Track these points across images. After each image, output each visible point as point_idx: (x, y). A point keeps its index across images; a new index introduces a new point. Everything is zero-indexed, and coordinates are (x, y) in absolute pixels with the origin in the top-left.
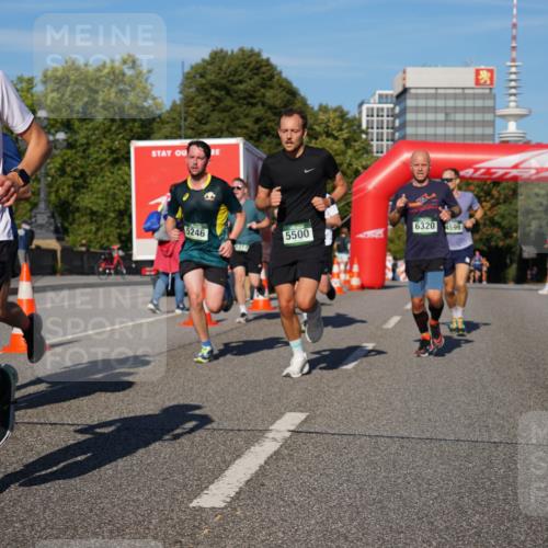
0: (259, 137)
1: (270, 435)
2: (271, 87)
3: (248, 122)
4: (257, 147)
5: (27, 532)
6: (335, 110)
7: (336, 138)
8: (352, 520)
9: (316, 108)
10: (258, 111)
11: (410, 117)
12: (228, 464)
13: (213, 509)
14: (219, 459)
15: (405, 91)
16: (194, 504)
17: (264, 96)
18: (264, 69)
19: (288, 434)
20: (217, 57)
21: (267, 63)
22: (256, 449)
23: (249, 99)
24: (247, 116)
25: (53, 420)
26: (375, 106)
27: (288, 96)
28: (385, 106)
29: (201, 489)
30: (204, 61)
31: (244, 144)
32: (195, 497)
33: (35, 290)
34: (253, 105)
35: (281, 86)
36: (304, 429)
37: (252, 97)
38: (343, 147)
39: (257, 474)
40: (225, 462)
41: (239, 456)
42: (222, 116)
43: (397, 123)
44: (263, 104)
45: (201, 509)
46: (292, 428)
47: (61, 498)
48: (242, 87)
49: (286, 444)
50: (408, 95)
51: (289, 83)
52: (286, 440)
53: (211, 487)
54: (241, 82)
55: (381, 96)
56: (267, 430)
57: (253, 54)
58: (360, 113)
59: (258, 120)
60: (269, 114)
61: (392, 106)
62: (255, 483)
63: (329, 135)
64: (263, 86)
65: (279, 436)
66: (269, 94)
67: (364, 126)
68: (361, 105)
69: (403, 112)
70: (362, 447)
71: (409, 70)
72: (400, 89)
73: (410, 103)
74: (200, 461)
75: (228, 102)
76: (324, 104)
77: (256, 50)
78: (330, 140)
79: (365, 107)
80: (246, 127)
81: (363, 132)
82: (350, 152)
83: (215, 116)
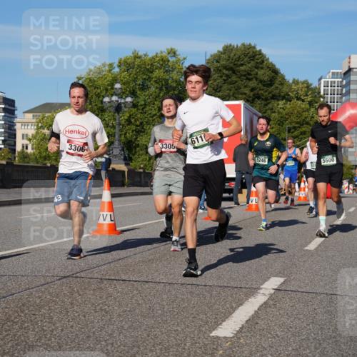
0: (253, 100)
1: (261, 291)
2: (262, 68)
3: (247, 91)
4: (252, 106)
5: (109, 347)
6: (303, 83)
7: (303, 101)
8: (316, 348)
9: (291, 81)
10: (253, 84)
11: (352, 87)
12: (234, 310)
13: (225, 338)
14: (228, 306)
15: (350, 70)
16: (213, 334)
17: (257, 74)
18: (257, 57)
19: (273, 291)
20: (228, 49)
21: (260, 53)
22: (252, 300)
23: (248, 76)
24: (245, 87)
25: (124, 278)
26: (330, 80)
27: (273, 74)
28: (336, 80)
29: (217, 324)
30: (219, 52)
31: (244, 104)
32: (214, 330)
33: (113, 196)
34: (250, 80)
35: (268, 67)
36: (283, 288)
37: (249, 74)
38: (308, 106)
39: (253, 317)
40: (232, 308)
41: (241, 305)
42: (229, 87)
43: (344, 91)
44: (256, 79)
45: (218, 337)
46: (276, 287)
47: (130, 327)
48: (242, 68)
49: (271, 297)
50: (351, 73)
51: (273, 65)
52: (271, 295)
53: (224, 323)
54: (242, 65)
55: (333, 73)
56: (260, 288)
57: (251, 47)
58: (320, 84)
59: (252, 90)
60: (260, 85)
61: (341, 80)
62: (252, 322)
63: (298, 99)
64: (257, 68)
65: (267, 292)
66: (260, 72)
67: (322, 93)
68: (320, 79)
69: (348, 84)
70: (321, 301)
71: (352, 56)
72: (347, 69)
73: (353, 78)
74: (217, 306)
75: (234, 78)
76: (296, 79)
77: (253, 45)
78: (299, 102)
79: (322, 81)
80: (245, 94)
81: (321, 97)
82: (313, 110)
83: (225, 86)
